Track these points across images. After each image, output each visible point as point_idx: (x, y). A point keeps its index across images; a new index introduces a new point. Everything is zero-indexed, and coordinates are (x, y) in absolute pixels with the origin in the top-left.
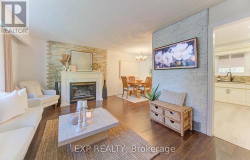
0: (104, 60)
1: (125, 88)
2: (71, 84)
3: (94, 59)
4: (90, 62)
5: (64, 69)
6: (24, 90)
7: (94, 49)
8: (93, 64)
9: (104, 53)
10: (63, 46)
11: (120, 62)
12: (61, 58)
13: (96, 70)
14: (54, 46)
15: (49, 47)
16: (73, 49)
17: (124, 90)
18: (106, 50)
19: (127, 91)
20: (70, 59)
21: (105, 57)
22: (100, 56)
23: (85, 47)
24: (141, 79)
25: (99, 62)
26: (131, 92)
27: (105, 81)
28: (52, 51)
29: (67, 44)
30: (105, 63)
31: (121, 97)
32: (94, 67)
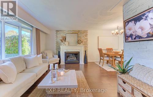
0: (86, 37)
1: (102, 58)
2: (65, 52)
3: (79, 37)
4: (76, 39)
5: (62, 44)
6: (41, 55)
7: (79, 31)
8: (78, 40)
9: (85, 32)
10: (62, 32)
11: (98, 37)
12: (61, 38)
13: (80, 44)
14: (58, 33)
15: (56, 33)
16: (67, 33)
17: (101, 59)
18: (87, 30)
19: (103, 60)
20: (65, 39)
21: (86, 35)
22: (82, 35)
23: (73, 31)
24: (118, 51)
25: (83, 39)
26: (108, 61)
27: (86, 51)
28: (58, 35)
29: (64, 31)
30: (87, 39)
31: (98, 64)
32: (79, 42)
